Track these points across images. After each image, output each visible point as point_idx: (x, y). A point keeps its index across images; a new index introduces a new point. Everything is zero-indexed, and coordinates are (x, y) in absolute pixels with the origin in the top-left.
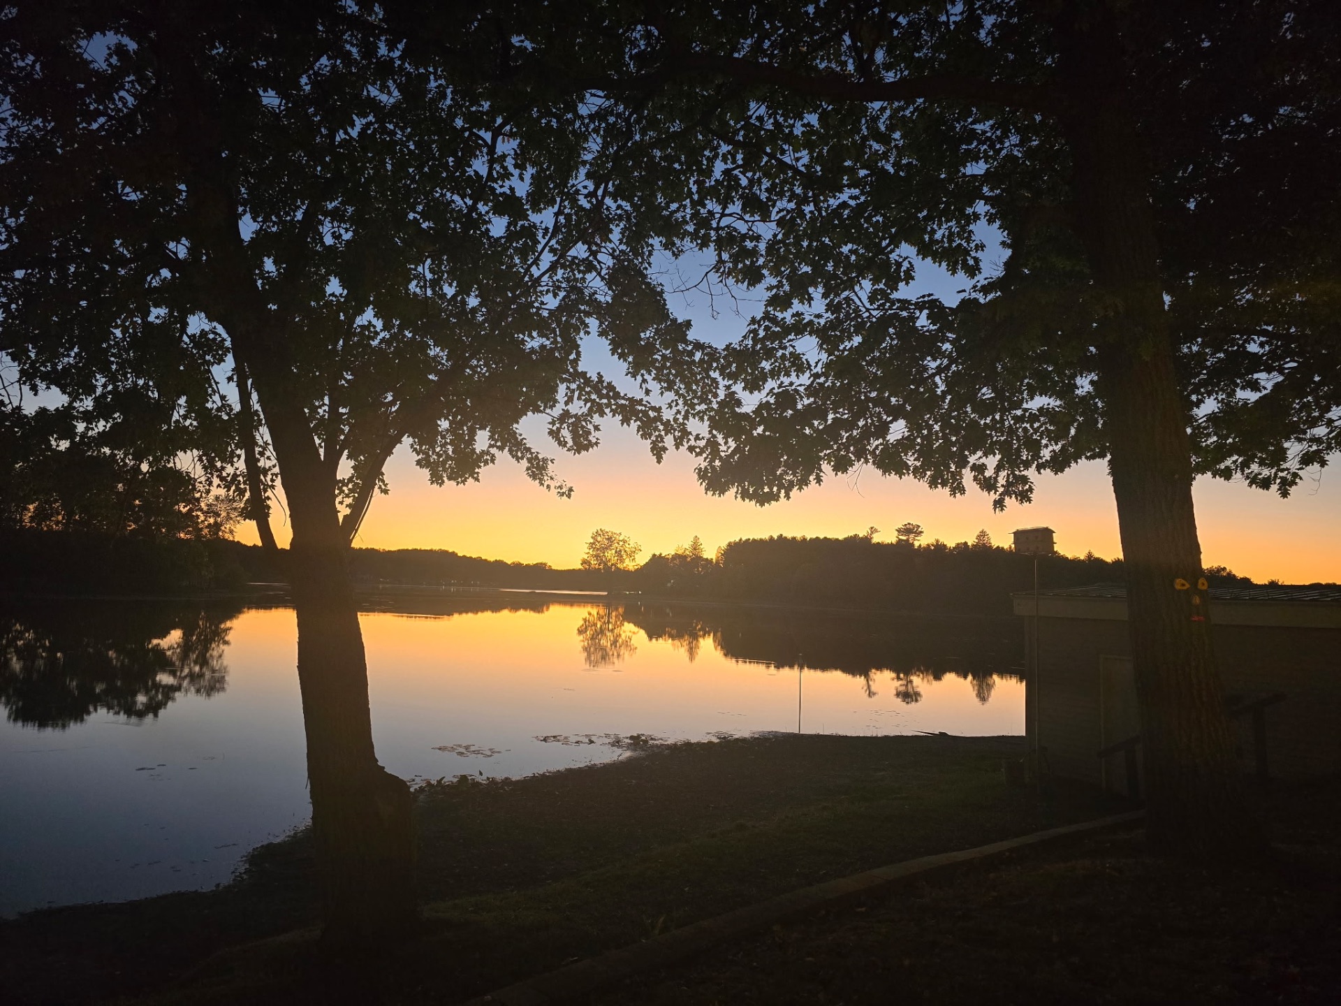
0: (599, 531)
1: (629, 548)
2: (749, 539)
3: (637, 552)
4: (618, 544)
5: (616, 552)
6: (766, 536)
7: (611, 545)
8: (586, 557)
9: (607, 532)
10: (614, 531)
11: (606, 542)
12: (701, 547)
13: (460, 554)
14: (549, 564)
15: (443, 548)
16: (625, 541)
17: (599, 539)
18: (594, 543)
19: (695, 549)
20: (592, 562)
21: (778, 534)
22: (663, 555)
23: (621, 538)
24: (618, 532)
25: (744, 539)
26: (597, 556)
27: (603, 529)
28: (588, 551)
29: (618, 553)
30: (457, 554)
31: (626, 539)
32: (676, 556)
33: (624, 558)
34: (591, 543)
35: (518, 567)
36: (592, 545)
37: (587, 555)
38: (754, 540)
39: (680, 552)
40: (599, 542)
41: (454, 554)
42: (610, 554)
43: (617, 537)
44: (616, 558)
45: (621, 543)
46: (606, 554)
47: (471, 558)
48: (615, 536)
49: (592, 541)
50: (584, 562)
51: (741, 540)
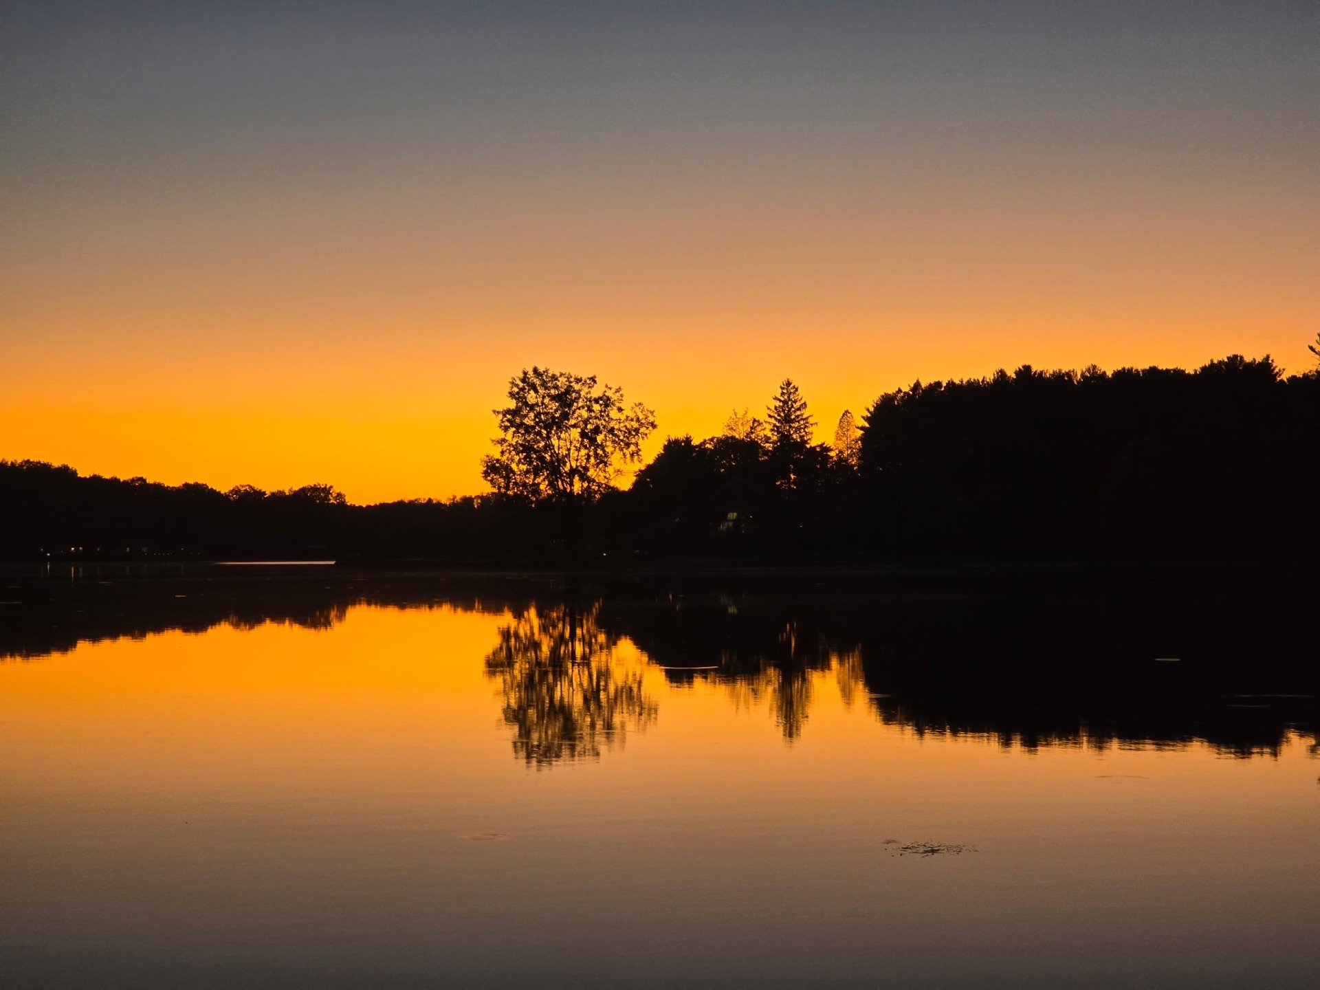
0: (531, 373)
1: (619, 421)
2: (938, 384)
3: (643, 430)
4: (590, 410)
5: (583, 435)
6: (986, 374)
7: (565, 416)
8: (495, 452)
9: (554, 378)
10: (575, 373)
11: (554, 406)
12: (806, 413)
13: (83, 473)
14: (336, 490)
15: (34, 458)
16: (606, 402)
17: (532, 397)
18: (515, 412)
19: (787, 420)
20: (514, 466)
21: (1019, 365)
22: (695, 442)
23: (596, 392)
24: (585, 376)
25: (924, 384)
26: (527, 449)
27: (541, 370)
28: (501, 434)
29: (589, 437)
30: (74, 473)
31: (609, 393)
32: (727, 445)
33: (609, 449)
34: (508, 412)
35: (250, 499)
36: (512, 419)
37: (499, 448)
38: (951, 384)
39: (740, 433)
40: (532, 407)
41: (66, 474)
42: (567, 442)
43: (586, 389)
44: (583, 452)
45: (596, 407)
46: (555, 442)
47: (114, 481)
48: (577, 387)
49: (512, 404)
50: (493, 469)
51: (917, 385)
